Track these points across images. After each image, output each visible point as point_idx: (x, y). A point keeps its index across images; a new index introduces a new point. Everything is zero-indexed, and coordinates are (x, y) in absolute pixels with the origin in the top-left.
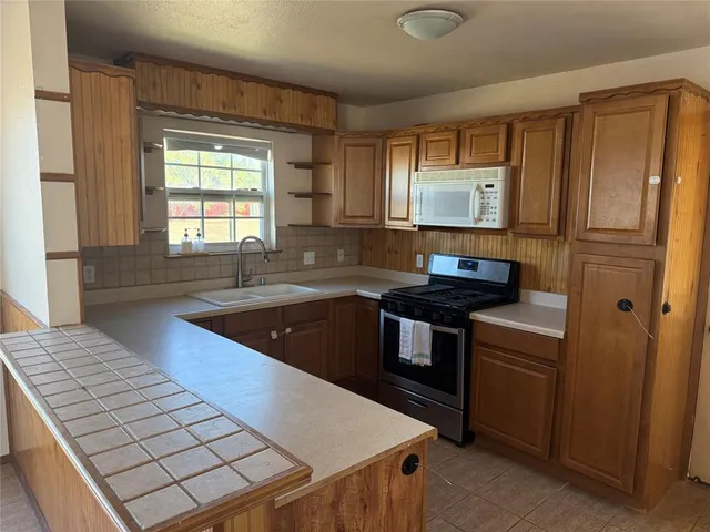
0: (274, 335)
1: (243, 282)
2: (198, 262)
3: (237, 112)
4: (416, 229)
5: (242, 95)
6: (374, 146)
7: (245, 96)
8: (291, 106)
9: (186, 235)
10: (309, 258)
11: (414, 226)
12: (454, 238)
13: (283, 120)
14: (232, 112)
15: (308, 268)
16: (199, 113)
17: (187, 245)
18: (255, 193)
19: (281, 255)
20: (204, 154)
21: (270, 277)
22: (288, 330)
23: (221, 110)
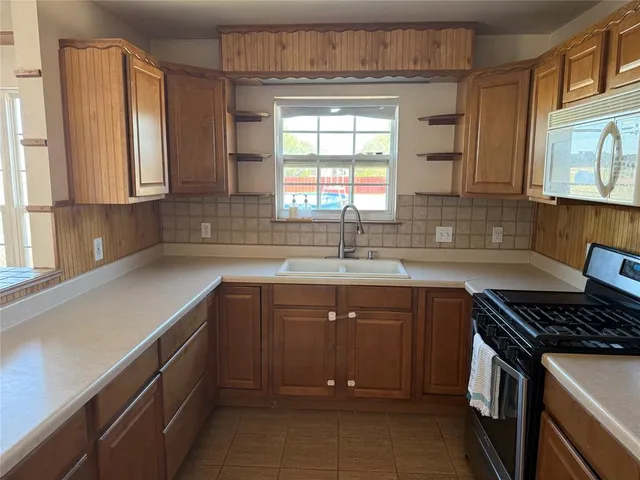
0: (332, 316)
1: (345, 253)
2: (304, 227)
3: (327, 68)
4: (554, 203)
5: (334, 48)
6: (516, 83)
7: (338, 49)
8: (400, 49)
9: (294, 201)
10: (444, 234)
11: (553, 198)
12: (632, 220)
13: (387, 69)
14: (322, 68)
15: (441, 246)
16: (283, 74)
17: (293, 210)
18: (380, 157)
19: (403, 228)
20: (323, 118)
21: (382, 252)
22: (352, 315)
23: (309, 69)
